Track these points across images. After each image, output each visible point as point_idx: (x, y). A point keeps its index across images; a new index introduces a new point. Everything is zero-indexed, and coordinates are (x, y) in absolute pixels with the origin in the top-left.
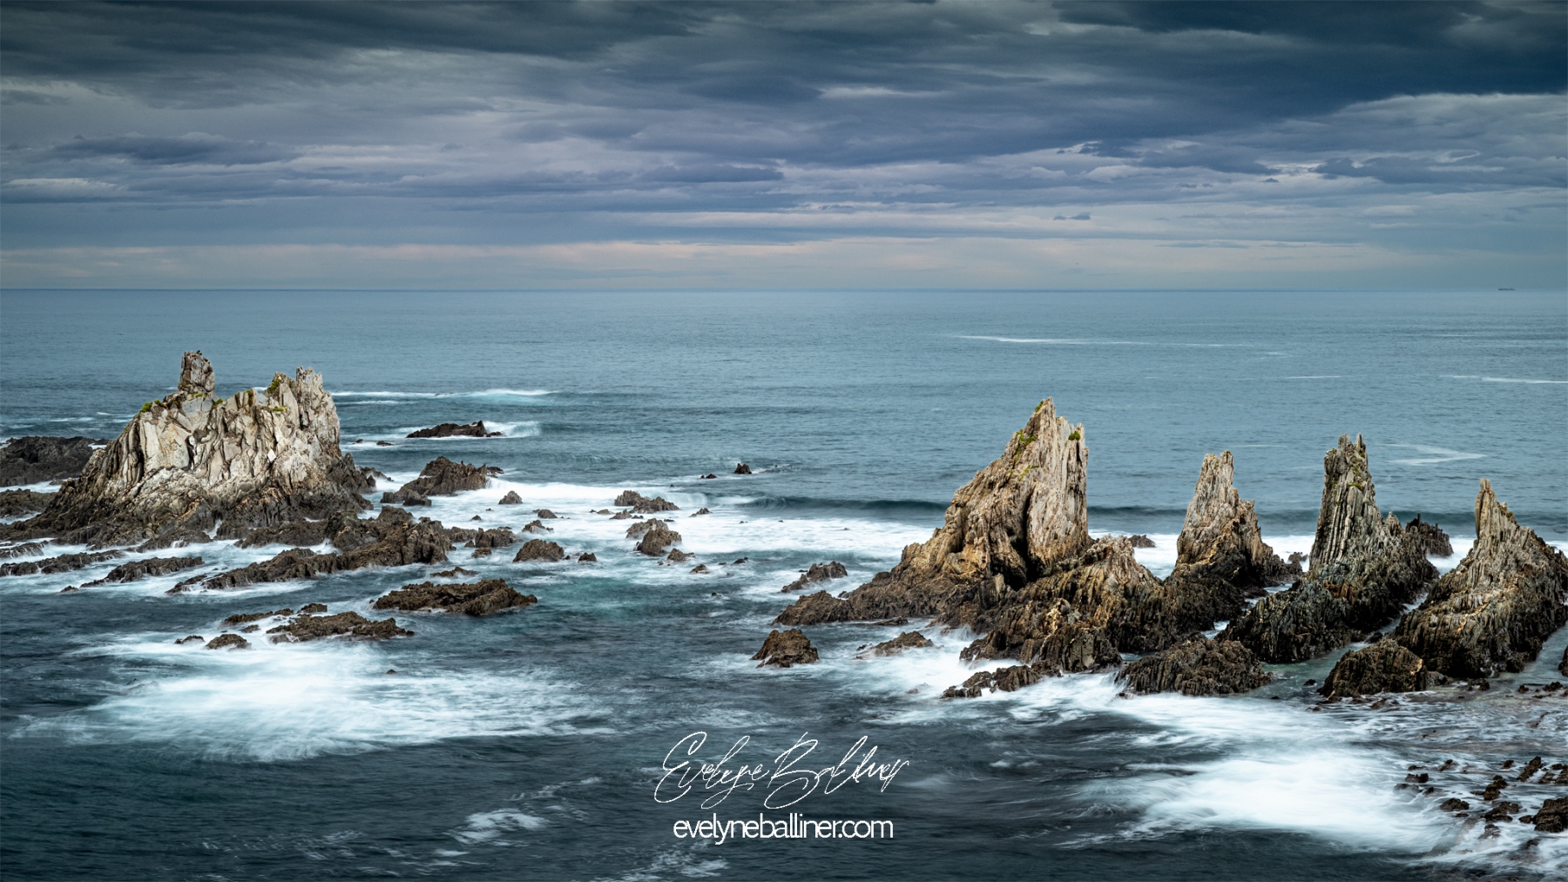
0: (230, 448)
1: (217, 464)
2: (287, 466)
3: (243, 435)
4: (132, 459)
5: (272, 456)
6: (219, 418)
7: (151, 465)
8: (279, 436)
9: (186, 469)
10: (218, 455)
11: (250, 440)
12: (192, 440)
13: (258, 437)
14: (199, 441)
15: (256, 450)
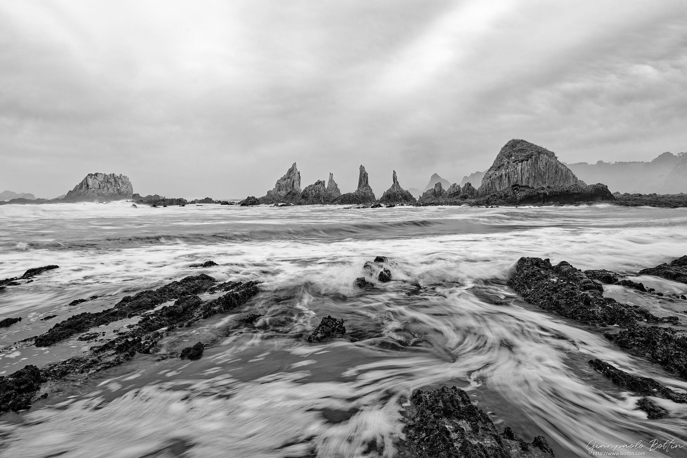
0: (109, 185)
1: (106, 189)
2: (122, 190)
3: (112, 183)
4: (86, 186)
5: (118, 188)
6: (106, 179)
7: (90, 187)
8: (120, 184)
9: (99, 189)
10: (106, 186)
11: (113, 184)
12: (100, 183)
13: (115, 183)
14: (101, 183)
15: (115, 186)
